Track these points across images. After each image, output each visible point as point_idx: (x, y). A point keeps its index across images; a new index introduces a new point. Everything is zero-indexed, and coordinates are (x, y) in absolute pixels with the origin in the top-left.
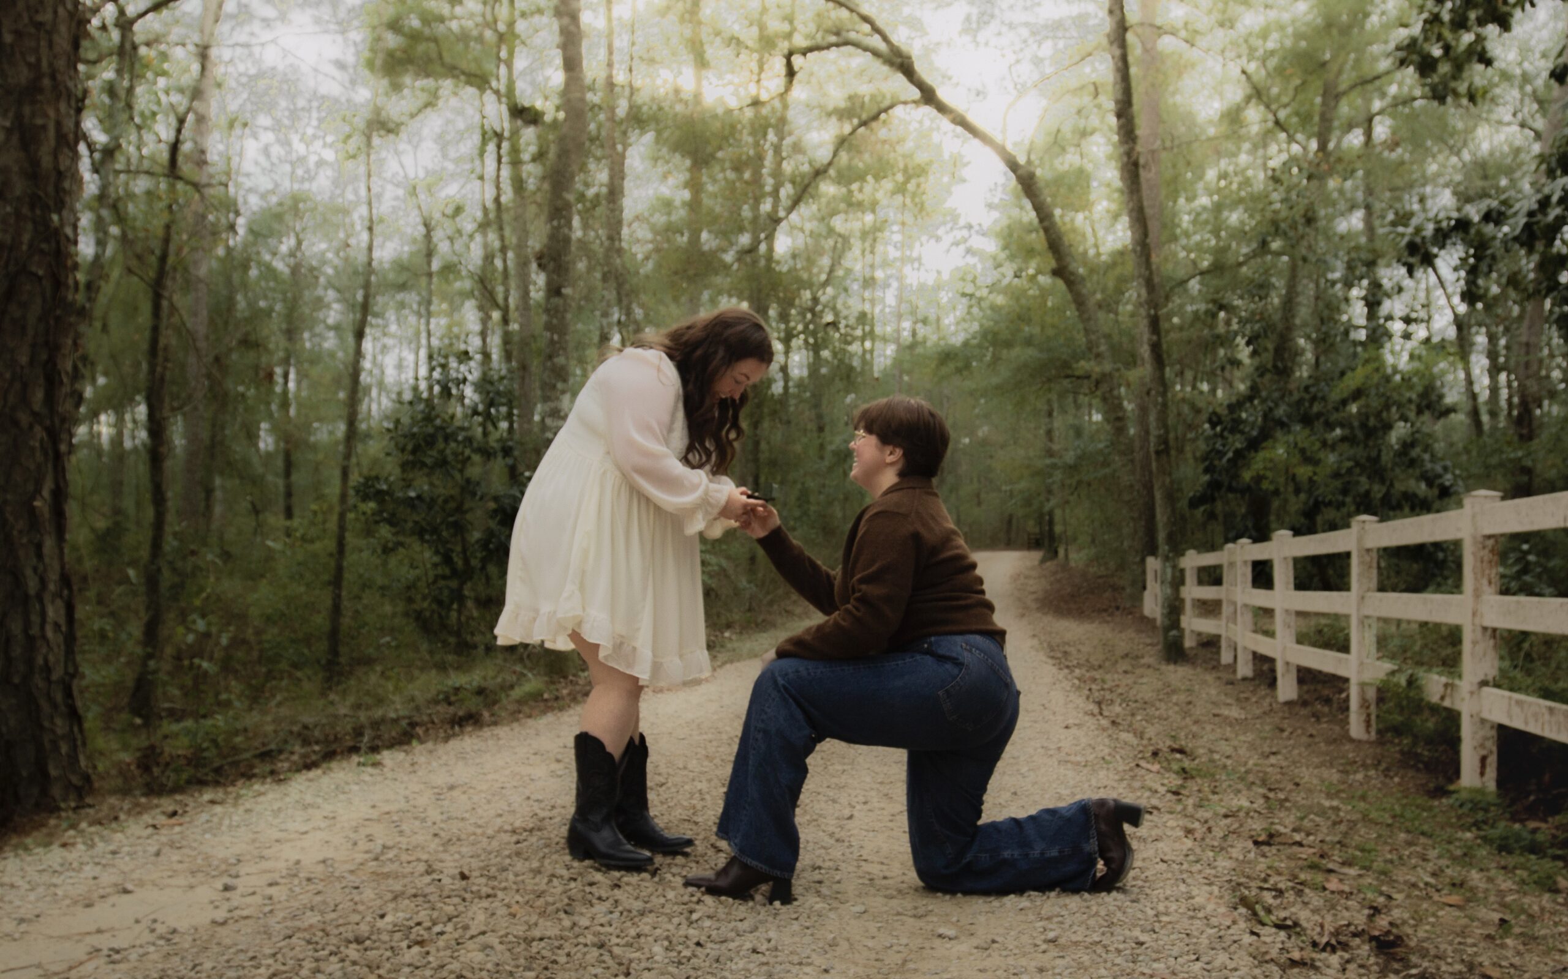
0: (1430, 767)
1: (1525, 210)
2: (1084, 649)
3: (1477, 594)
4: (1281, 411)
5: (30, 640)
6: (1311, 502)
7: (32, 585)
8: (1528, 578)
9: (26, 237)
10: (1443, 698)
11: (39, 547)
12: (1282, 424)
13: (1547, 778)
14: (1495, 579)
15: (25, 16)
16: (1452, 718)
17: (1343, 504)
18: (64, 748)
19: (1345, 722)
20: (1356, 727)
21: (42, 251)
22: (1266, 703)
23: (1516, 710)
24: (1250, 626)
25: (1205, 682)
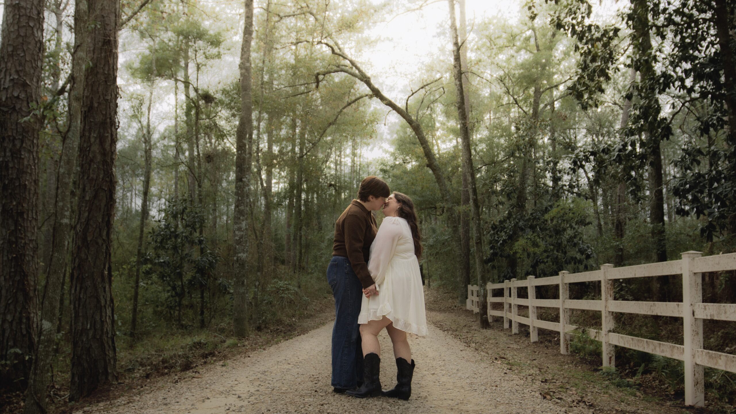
0: (591, 363)
1: (617, 149)
2: (448, 323)
3: (606, 300)
4: (521, 223)
5: (102, 322)
6: (535, 261)
7: (103, 302)
8: (623, 293)
9: (101, 176)
10: (595, 337)
11: (105, 288)
12: (522, 230)
13: (632, 364)
14: (613, 294)
15: (102, 97)
16: (599, 345)
17: (547, 262)
18: (112, 362)
19: (558, 349)
20: (562, 350)
21: (106, 181)
22: (526, 342)
23: (621, 340)
24: (517, 313)
25: (500, 335)
